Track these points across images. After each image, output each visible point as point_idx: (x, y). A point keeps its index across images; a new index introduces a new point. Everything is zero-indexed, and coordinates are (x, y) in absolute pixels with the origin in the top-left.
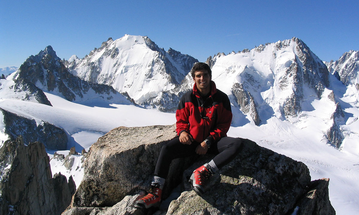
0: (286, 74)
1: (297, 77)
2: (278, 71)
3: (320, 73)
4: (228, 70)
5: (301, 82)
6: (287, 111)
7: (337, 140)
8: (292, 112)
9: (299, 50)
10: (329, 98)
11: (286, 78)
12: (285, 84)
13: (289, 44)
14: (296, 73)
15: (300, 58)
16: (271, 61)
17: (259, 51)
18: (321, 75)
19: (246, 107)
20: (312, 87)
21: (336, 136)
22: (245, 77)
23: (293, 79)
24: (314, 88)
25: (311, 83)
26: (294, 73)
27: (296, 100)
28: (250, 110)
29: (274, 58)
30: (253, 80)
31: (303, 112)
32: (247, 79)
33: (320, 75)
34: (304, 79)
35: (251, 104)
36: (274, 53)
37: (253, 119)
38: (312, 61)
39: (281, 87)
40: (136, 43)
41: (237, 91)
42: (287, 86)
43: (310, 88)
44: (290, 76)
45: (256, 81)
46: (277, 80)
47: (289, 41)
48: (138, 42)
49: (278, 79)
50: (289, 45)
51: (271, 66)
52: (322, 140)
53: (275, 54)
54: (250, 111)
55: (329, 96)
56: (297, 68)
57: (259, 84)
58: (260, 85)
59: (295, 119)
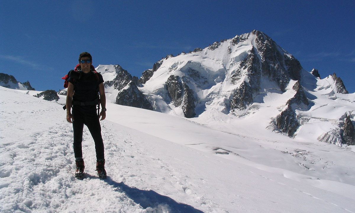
0: (239, 67)
1: (252, 69)
2: (231, 66)
3: (286, 65)
4: (171, 68)
5: (258, 74)
6: (234, 104)
7: (291, 126)
8: (240, 104)
9: (258, 42)
10: (294, 89)
11: (240, 71)
12: (238, 77)
13: (248, 37)
14: (252, 64)
15: (259, 49)
16: (225, 56)
17: (213, 48)
18: (287, 68)
19: (179, 100)
20: (274, 80)
21: (288, 122)
22: (187, 72)
23: (247, 70)
24: (275, 81)
25: (272, 75)
26: (249, 65)
27: (245, 91)
28: (183, 102)
29: (229, 53)
30: (199, 76)
31: (254, 104)
32: (190, 74)
33: (285, 68)
34: (262, 71)
35: (185, 96)
36: (229, 48)
37: (183, 111)
38: (276, 53)
39: (232, 81)
40: (106, 72)
41: (171, 84)
42: (239, 79)
43: (270, 80)
44: (244, 69)
45: (202, 77)
46: (229, 75)
47: (248, 35)
48: (108, 71)
49: (230, 73)
50: (247, 39)
51: (224, 62)
52: (268, 127)
53: (230, 50)
54: (182, 104)
55: (294, 87)
56: (253, 59)
57: (206, 80)
58: (206, 82)
59: (243, 112)
